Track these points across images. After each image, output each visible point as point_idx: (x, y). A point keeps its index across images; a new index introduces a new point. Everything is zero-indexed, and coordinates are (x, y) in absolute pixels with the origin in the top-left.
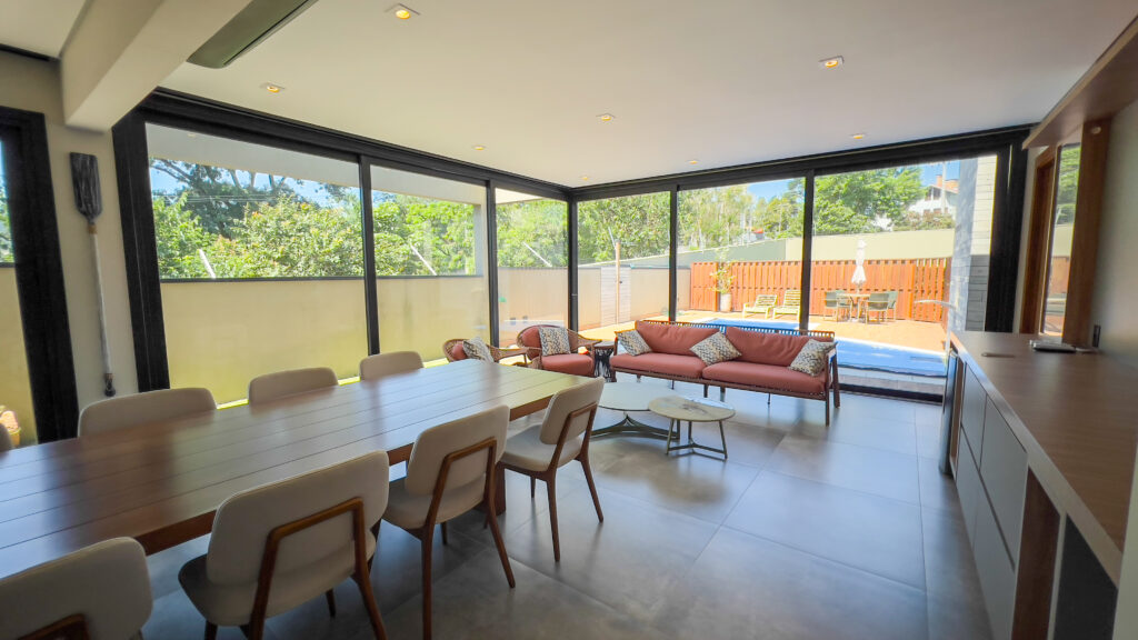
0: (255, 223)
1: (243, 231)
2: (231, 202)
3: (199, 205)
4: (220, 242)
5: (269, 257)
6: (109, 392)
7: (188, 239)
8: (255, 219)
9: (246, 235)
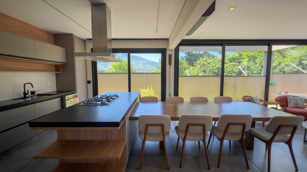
0: (198, 63)
1: (196, 65)
2: (195, 58)
3: (189, 59)
4: (191, 67)
5: (201, 71)
6: (170, 96)
7: (185, 67)
8: (199, 62)
9: (196, 66)
